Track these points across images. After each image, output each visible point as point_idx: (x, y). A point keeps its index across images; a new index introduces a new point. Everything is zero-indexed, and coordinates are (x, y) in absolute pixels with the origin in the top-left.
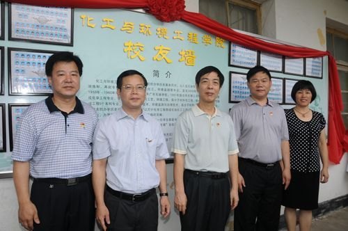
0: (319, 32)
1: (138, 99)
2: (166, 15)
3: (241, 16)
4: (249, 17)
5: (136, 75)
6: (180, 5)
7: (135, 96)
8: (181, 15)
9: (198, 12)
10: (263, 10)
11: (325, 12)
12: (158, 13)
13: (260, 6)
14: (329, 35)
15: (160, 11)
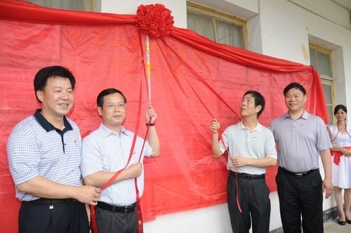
0: (303, 47)
1: (120, 116)
2: (155, 31)
3: (227, 32)
4: (235, 33)
5: (117, 94)
6: (169, 20)
7: (117, 114)
8: (170, 30)
9: (186, 28)
10: (249, 26)
11: (307, 29)
12: (147, 29)
13: (245, 22)
14: (312, 51)
15: (149, 26)
